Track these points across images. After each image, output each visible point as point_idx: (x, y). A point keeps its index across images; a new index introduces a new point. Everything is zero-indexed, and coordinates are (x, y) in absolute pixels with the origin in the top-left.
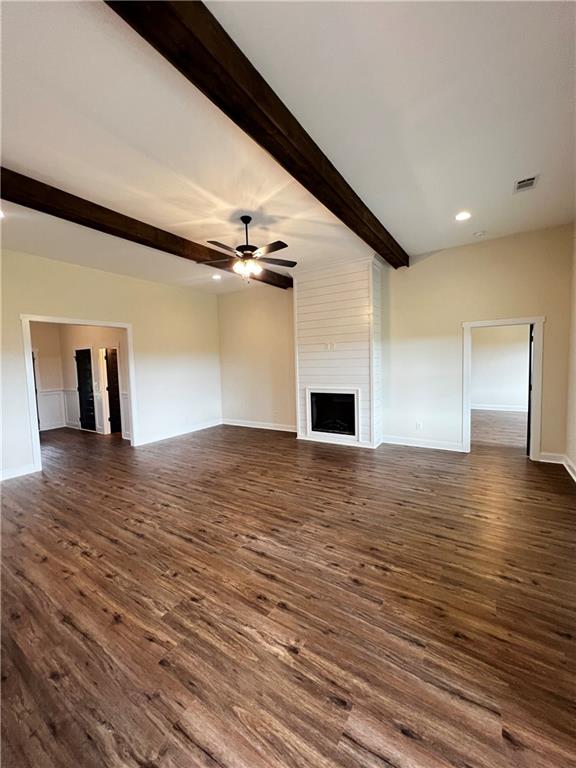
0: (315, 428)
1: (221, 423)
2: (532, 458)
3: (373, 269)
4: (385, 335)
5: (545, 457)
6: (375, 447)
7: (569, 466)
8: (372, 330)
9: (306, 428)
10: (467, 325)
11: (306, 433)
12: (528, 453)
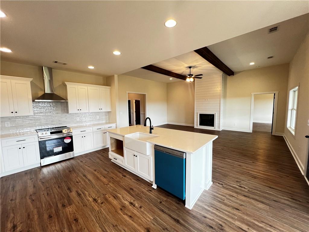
0: (200, 124)
1: (167, 123)
2: (272, 134)
3: (222, 76)
4: (225, 96)
5: (277, 134)
6: (220, 130)
7: (285, 137)
8: (221, 95)
9: (197, 124)
10: (253, 94)
11: (197, 126)
12: (272, 133)
